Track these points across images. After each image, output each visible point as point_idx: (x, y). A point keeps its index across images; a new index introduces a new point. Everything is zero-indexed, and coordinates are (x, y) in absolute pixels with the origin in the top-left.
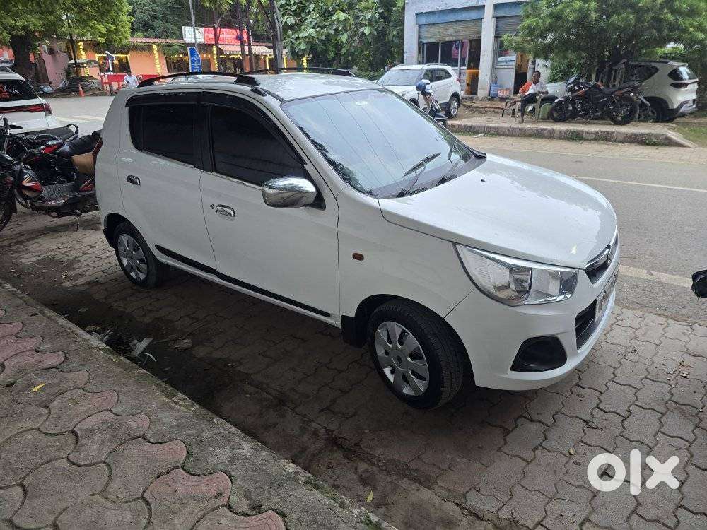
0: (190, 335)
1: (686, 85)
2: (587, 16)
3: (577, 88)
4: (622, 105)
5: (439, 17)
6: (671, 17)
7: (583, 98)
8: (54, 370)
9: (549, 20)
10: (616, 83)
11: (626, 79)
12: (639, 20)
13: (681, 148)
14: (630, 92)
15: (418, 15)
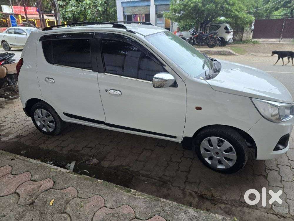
0: (94, 156)
1: (230, 32)
2: (197, 5)
3: (195, 34)
4: (212, 40)
5: (131, 4)
6: (227, 6)
7: (197, 38)
8: (52, 190)
9: (182, 6)
10: (207, 32)
11: (210, 30)
12: (216, 7)
13: (235, 56)
14: (214, 35)
15: (122, 3)
